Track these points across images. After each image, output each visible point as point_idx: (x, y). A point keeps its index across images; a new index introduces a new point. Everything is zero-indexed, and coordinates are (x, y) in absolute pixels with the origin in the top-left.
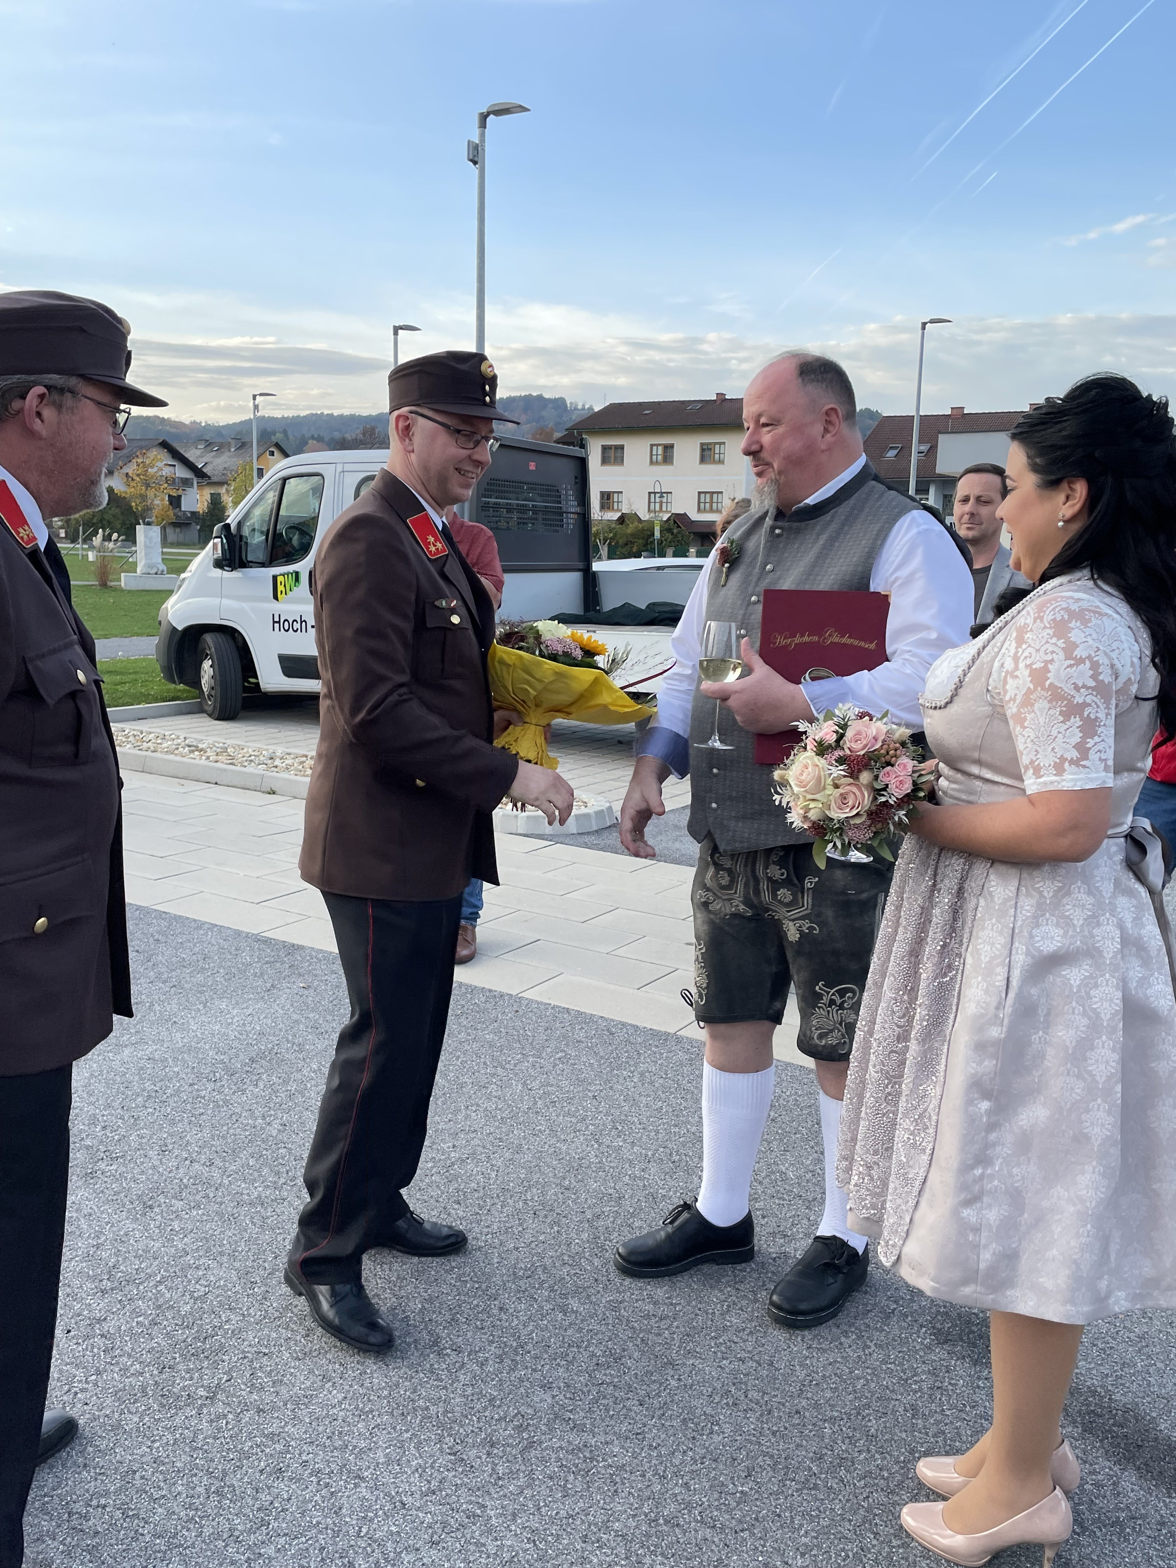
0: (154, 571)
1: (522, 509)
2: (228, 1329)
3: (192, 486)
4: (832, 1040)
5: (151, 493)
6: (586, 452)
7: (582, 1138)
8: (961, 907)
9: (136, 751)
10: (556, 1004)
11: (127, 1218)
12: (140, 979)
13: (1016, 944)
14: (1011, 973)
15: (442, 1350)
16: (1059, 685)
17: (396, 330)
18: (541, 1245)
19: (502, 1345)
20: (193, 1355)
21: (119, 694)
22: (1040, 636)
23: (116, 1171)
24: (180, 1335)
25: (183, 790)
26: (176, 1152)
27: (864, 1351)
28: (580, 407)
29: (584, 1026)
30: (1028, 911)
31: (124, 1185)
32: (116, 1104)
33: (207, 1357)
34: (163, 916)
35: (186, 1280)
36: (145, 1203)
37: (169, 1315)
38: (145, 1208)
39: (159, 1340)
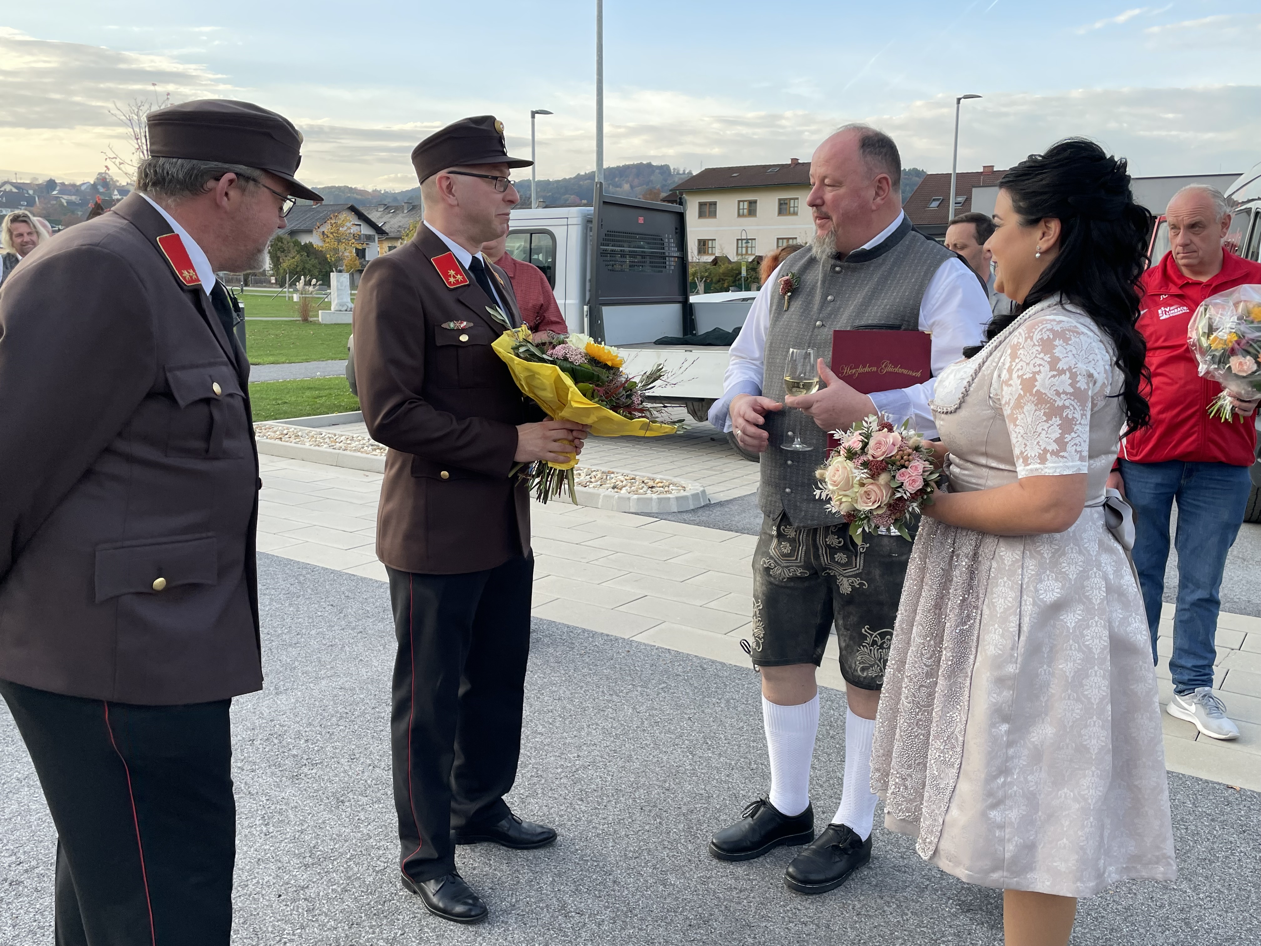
0: (345, 308)
1: (633, 255)
2: (402, 895)
3: (374, 241)
4: (871, 673)
5: (342, 247)
6: (685, 210)
7: (679, 750)
8: (977, 569)
9: (331, 450)
10: (660, 645)
11: (324, 810)
12: (334, 626)
13: (1025, 597)
14: (1022, 620)
15: (568, 913)
16: (1044, 392)
17: (533, 114)
18: (646, 833)
19: (615, 910)
20: (375, 914)
21: (317, 406)
22: (1030, 352)
23: (316, 774)
24: (365, 899)
25: (366, 479)
26: (362, 760)
27: (903, 918)
28: (681, 172)
29: (681, 663)
30: (1032, 570)
31: (322, 785)
32: (316, 723)
33: (386, 917)
34: (352, 578)
35: (370, 858)
36: (338, 799)
37: (357, 884)
38: (338, 803)
39: (349, 903)
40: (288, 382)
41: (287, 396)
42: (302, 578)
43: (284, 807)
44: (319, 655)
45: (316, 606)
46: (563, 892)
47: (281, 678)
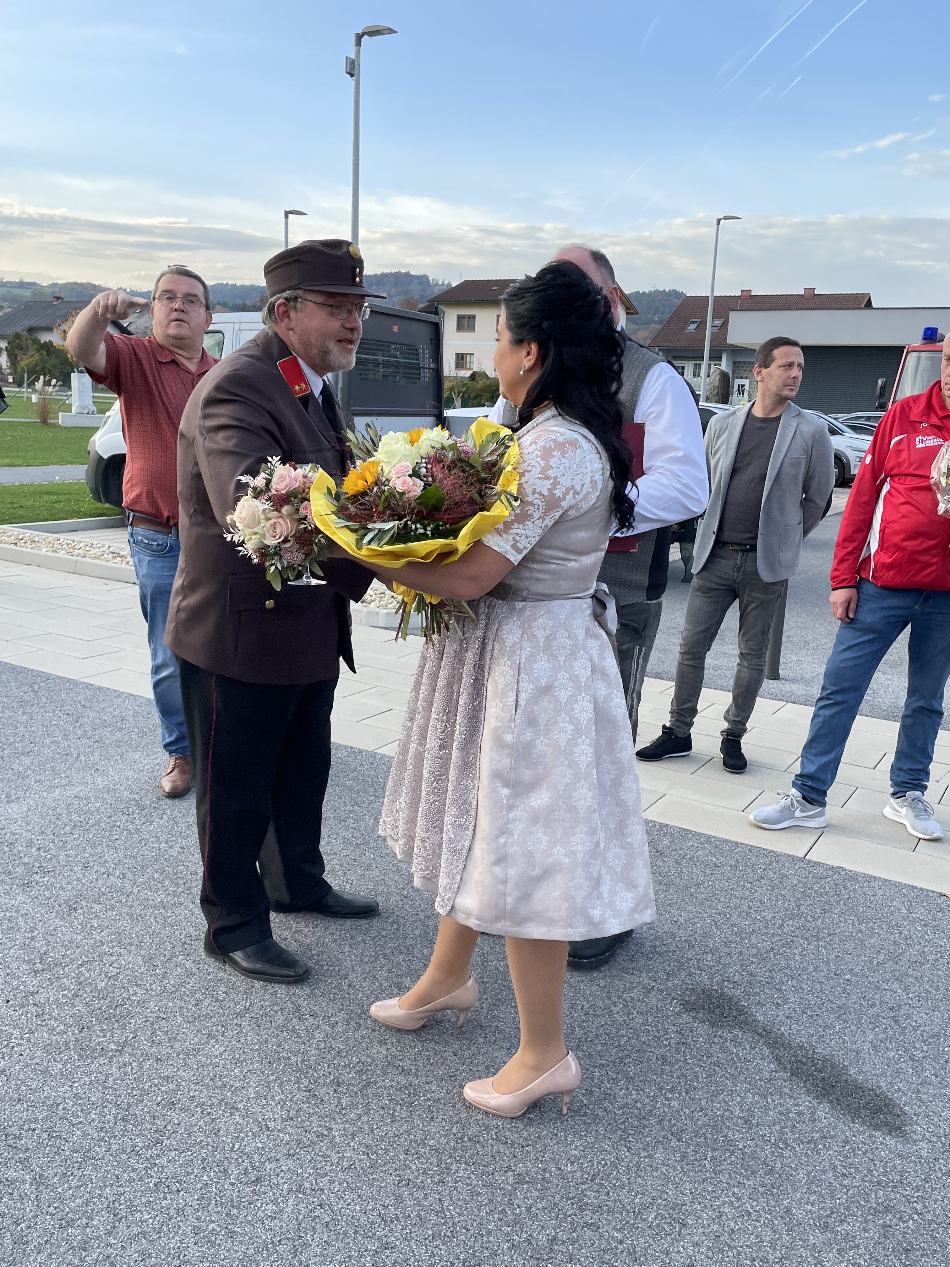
0: (86, 411)
1: (386, 365)
2: (135, 1000)
6: (442, 322)
9: (69, 557)
11: (56, 917)
12: (69, 735)
13: (522, 675)
14: (519, 696)
15: (302, 1015)
17: (287, 214)
19: (350, 1012)
20: (106, 1019)
21: (56, 511)
23: (48, 882)
24: (96, 1004)
25: (106, 588)
26: (96, 868)
28: (440, 283)
30: (529, 652)
31: (54, 892)
32: (49, 831)
33: (117, 1021)
34: (89, 687)
35: (102, 964)
36: (70, 906)
37: (88, 989)
38: (70, 910)
39: (80, 1008)
40: (25, 485)
41: (24, 500)
42: (36, 687)
43: (14, 915)
44: (53, 764)
45: (51, 715)
46: (298, 995)
47: (13, 787)
